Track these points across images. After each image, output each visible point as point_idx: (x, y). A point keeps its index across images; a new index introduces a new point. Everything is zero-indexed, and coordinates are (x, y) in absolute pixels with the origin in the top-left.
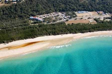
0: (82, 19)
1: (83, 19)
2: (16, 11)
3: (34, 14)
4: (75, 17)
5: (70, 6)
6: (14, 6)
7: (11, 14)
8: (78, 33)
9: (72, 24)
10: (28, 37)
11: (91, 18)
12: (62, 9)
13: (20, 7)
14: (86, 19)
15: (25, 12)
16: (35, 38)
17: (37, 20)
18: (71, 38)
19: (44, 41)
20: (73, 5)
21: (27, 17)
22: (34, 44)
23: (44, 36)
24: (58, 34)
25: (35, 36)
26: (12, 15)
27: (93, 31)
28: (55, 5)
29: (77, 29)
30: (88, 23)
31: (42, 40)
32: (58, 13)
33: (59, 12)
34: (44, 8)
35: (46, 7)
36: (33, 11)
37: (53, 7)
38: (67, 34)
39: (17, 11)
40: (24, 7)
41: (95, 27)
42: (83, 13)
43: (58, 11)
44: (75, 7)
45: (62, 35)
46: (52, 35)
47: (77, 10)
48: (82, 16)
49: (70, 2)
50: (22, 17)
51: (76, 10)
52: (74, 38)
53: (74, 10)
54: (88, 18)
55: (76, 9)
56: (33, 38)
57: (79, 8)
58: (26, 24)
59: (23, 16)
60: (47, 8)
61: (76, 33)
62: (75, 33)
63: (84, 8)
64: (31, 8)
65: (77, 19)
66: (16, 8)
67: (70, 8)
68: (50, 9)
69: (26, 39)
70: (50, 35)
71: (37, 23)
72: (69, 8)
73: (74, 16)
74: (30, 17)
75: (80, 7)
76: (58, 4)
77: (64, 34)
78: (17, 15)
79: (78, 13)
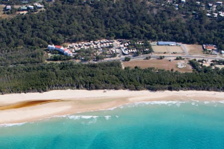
0: (161, 58)
1: (165, 58)
2: (22, 30)
3: (59, 40)
4: (147, 53)
5: (142, 27)
6: (21, 20)
7: (10, 37)
8: (142, 89)
9: (136, 67)
10: (31, 88)
11: (184, 59)
12: (123, 34)
13: (32, 23)
14: (170, 61)
15: (42, 34)
16: (46, 91)
17: (61, 53)
18: (124, 99)
19: (62, 101)
20: (149, 26)
21: (41, 45)
22: (38, 106)
23: (65, 89)
24: (97, 88)
25: (46, 88)
26: (12, 39)
27: (177, 90)
28: (108, 23)
29: (143, 80)
30: (172, 70)
31: (58, 98)
32: (112, 42)
33: (115, 39)
34: (84, 28)
35: (87, 25)
36: (60, 32)
37: (104, 27)
38: (116, 89)
39: (24, 31)
40: (42, 22)
41: (184, 81)
42: (169, 45)
43: (113, 36)
44: (153, 31)
45: (105, 92)
46: (82, 89)
47: (157, 37)
48: (165, 53)
49: (144, 19)
50: (31, 44)
51: (155, 38)
52: (130, 99)
53: (150, 37)
54: (176, 58)
55: (154, 36)
56: (42, 91)
58: (36, 60)
59: (34, 42)
60: (90, 28)
61: (137, 89)
62: (135, 90)
63: (174, 34)
64: (54, 26)
65: (150, 57)
66: (23, 24)
67: (142, 32)
68: (97, 32)
69: (25, 93)
70: (78, 88)
71: (60, 59)
72: (139, 32)
73: (146, 50)
74: (49, 46)
75: (163, 32)
76: (116, 20)
77: (110, 89)
78: (23, 39)
79: (158, 44)
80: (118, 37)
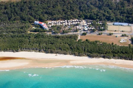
0: (110, 34)
1: (113, 35)
3: (43, 18)
4: (101, 31)
5: (105, 11)
6: (23, 3)
8: (84, 56)
9: (87, 40)
10: (8, 49)
11: (128, 36)
12: (90, 16)
13: (29, 6)
14: (116, 37)
15: (33, 14)
16: (17, 51)
17: (41, 27)
18: (67, 62)
19: (25, 59)
20: (110, 11)
21: (31, 21)
22: (8, 61)
23: (30, 51)
24: (52, 52)
25: (18, 50)
26: (13, 15)
28: (82, 8)
29: (86, 49)
31: (23, 57)
33: (84, 19)
34: (64, 10)
35: (66, 9)
36: (46, 13)
37: (79, 11)
38: (65, 54)
39: (23, 11)
42: (122, 25)
43: (83, 17)
44: (112, 15)
45: (56, 55)
46: (42, 52)
47: (115, 19)
48: (115, 31)
49: (108, 5)
50: (24, 20)
52: (71, 62)
53: (109, 19)
54: (121, 35)
55: (112, 18)
56: (15, 51)
57: (119, 17)
58: (22, 30)
59: (26, 19)
60: (68, 11)
62: (78, 56)
64: (44, 8)
65: (101, 34)
66: (23, 6)
67: (104, 15)
68: (72, 14)
69: (4, 51)
70: (40, 51)
71: (38, 31)
72: (102, 15)
74: (36, 22)
76: (88, 6)
77: (61, 54)
78: (20, 16)
79: (114, 25)
80: (86, 18)
